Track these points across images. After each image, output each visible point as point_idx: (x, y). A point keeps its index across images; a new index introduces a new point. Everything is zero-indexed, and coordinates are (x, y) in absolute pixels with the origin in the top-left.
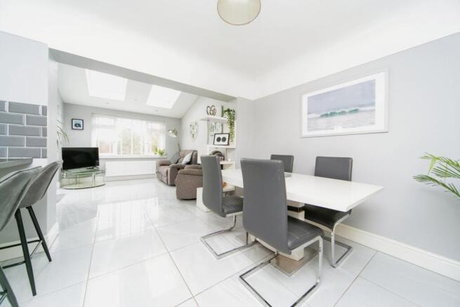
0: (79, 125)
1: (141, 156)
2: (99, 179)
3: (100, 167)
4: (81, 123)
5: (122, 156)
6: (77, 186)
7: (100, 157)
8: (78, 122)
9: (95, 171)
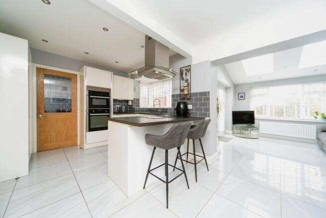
0: (243, 97)
1: (296, 119)
2: (254, 133)
3: (256, 125)
4: (243, 95)
5: (274, 117)
6: (241, 135)
7: (255, 118)
8: (242, 94)
9: (252, 127)
